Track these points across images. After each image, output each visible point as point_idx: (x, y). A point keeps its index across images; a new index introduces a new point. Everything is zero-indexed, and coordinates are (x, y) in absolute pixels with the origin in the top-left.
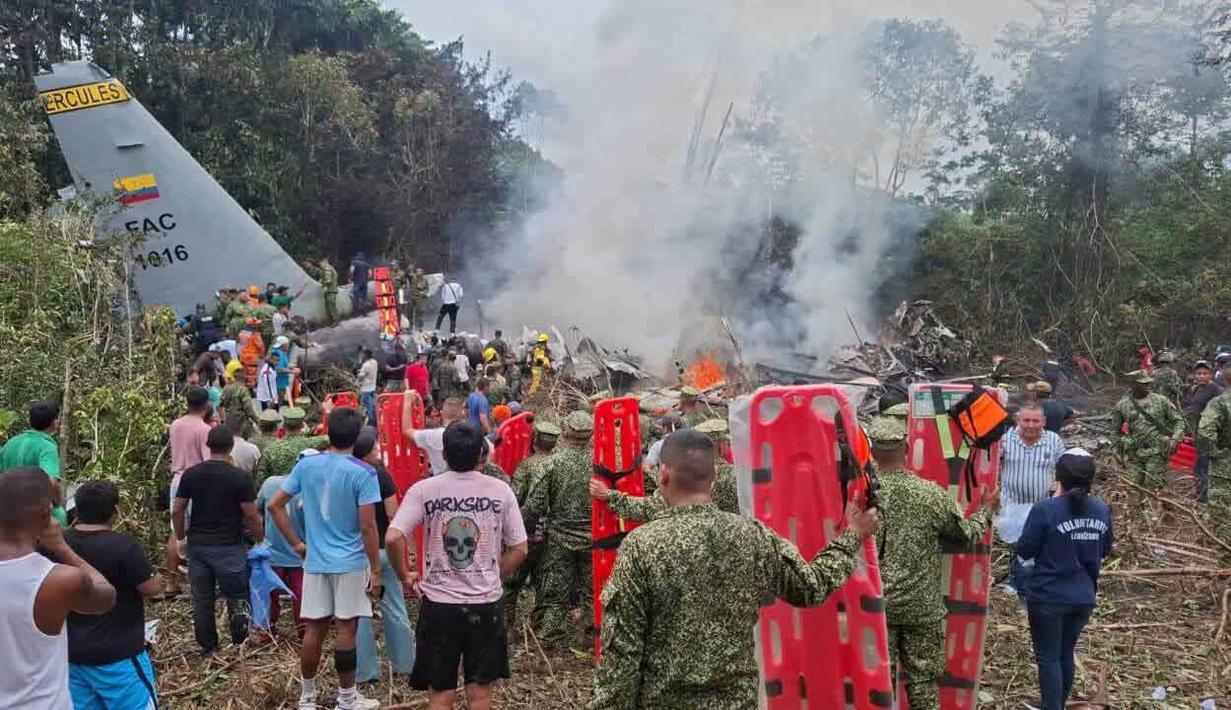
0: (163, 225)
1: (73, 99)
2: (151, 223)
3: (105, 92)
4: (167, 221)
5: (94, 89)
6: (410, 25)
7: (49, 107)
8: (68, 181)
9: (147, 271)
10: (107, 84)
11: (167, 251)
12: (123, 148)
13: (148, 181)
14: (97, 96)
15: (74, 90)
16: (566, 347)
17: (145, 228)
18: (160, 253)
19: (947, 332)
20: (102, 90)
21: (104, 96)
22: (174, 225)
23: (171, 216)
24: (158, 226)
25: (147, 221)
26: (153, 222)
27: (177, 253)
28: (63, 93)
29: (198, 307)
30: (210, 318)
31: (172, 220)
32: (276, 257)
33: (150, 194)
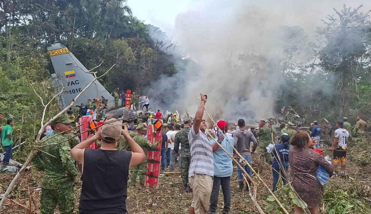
0: (76, 83)
1: (56, 52)
2: (73, 83)
3: (64, 51)
4: (77, 82)
5: (61, 50)
6: (159, 28)
7: (51, 54)
8: (54, 72)
9: (72, 94)
10: (64, 49)
11: (77, 89)
12: (67, 64)
13: (73, 72)
14: (62, 52)
15: (56, 50)
16: (179, 116)
17: (72, 84)
18: (75, 90)
19: (298, 116)
20: (63, 50)
21: (63, 52)
22: (79, 83)
23: (78, 81)
24: (75, 84)
25: (72, 82)
26: (74, 82)
27: (79, 90)
28: (54, 51)
29: (81, 104)
30: (84, 107)
31: (78, 82)
32: (104, 91)
33: (73, 75)
